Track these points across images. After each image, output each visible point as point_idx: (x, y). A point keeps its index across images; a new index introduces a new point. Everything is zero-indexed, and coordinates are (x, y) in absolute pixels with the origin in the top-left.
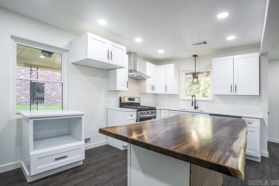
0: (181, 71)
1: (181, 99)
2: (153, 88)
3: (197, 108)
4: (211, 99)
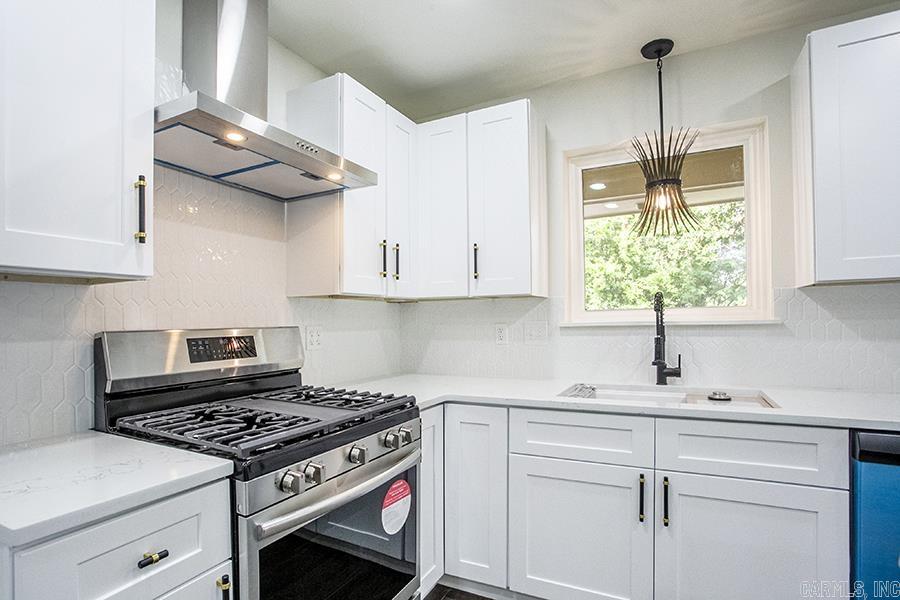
0: (559, 160)
1: (565, 322)
2: (390, 259)
3: (677, 373)
4: (770, 317)
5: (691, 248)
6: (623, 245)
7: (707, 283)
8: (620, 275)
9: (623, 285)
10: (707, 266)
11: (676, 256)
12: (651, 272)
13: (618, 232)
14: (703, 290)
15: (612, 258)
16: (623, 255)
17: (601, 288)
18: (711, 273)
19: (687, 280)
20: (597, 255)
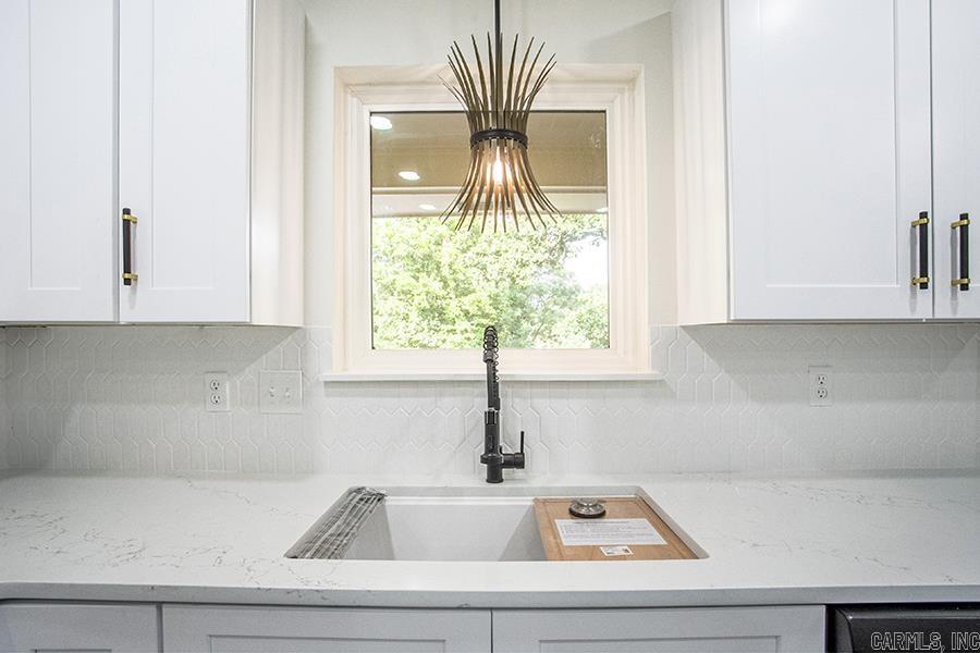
3: (517, 462)
4: (644, 368)
5: (509, 270)
6: (445, 261)
7: (522, 306)
8: (442, 293)
9: (444, 303)
10: (523, 289)
11: (495, 276)
12: (470, 293)
13: (440, 247)
14: (519, 312)
15: (433, 275)
16: (445, 271)
17: (422, 306)
18: (525, 296)
19: (505, 302)
20: (418, 271)
